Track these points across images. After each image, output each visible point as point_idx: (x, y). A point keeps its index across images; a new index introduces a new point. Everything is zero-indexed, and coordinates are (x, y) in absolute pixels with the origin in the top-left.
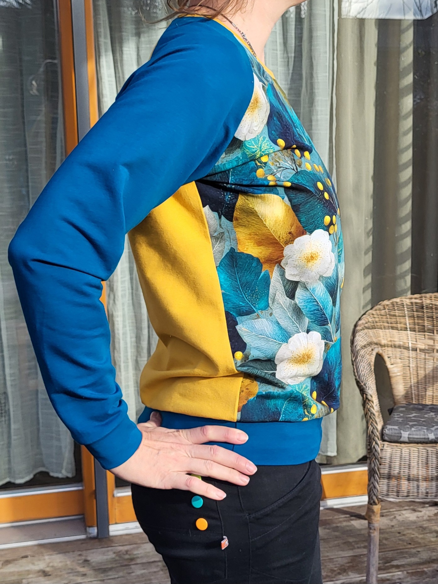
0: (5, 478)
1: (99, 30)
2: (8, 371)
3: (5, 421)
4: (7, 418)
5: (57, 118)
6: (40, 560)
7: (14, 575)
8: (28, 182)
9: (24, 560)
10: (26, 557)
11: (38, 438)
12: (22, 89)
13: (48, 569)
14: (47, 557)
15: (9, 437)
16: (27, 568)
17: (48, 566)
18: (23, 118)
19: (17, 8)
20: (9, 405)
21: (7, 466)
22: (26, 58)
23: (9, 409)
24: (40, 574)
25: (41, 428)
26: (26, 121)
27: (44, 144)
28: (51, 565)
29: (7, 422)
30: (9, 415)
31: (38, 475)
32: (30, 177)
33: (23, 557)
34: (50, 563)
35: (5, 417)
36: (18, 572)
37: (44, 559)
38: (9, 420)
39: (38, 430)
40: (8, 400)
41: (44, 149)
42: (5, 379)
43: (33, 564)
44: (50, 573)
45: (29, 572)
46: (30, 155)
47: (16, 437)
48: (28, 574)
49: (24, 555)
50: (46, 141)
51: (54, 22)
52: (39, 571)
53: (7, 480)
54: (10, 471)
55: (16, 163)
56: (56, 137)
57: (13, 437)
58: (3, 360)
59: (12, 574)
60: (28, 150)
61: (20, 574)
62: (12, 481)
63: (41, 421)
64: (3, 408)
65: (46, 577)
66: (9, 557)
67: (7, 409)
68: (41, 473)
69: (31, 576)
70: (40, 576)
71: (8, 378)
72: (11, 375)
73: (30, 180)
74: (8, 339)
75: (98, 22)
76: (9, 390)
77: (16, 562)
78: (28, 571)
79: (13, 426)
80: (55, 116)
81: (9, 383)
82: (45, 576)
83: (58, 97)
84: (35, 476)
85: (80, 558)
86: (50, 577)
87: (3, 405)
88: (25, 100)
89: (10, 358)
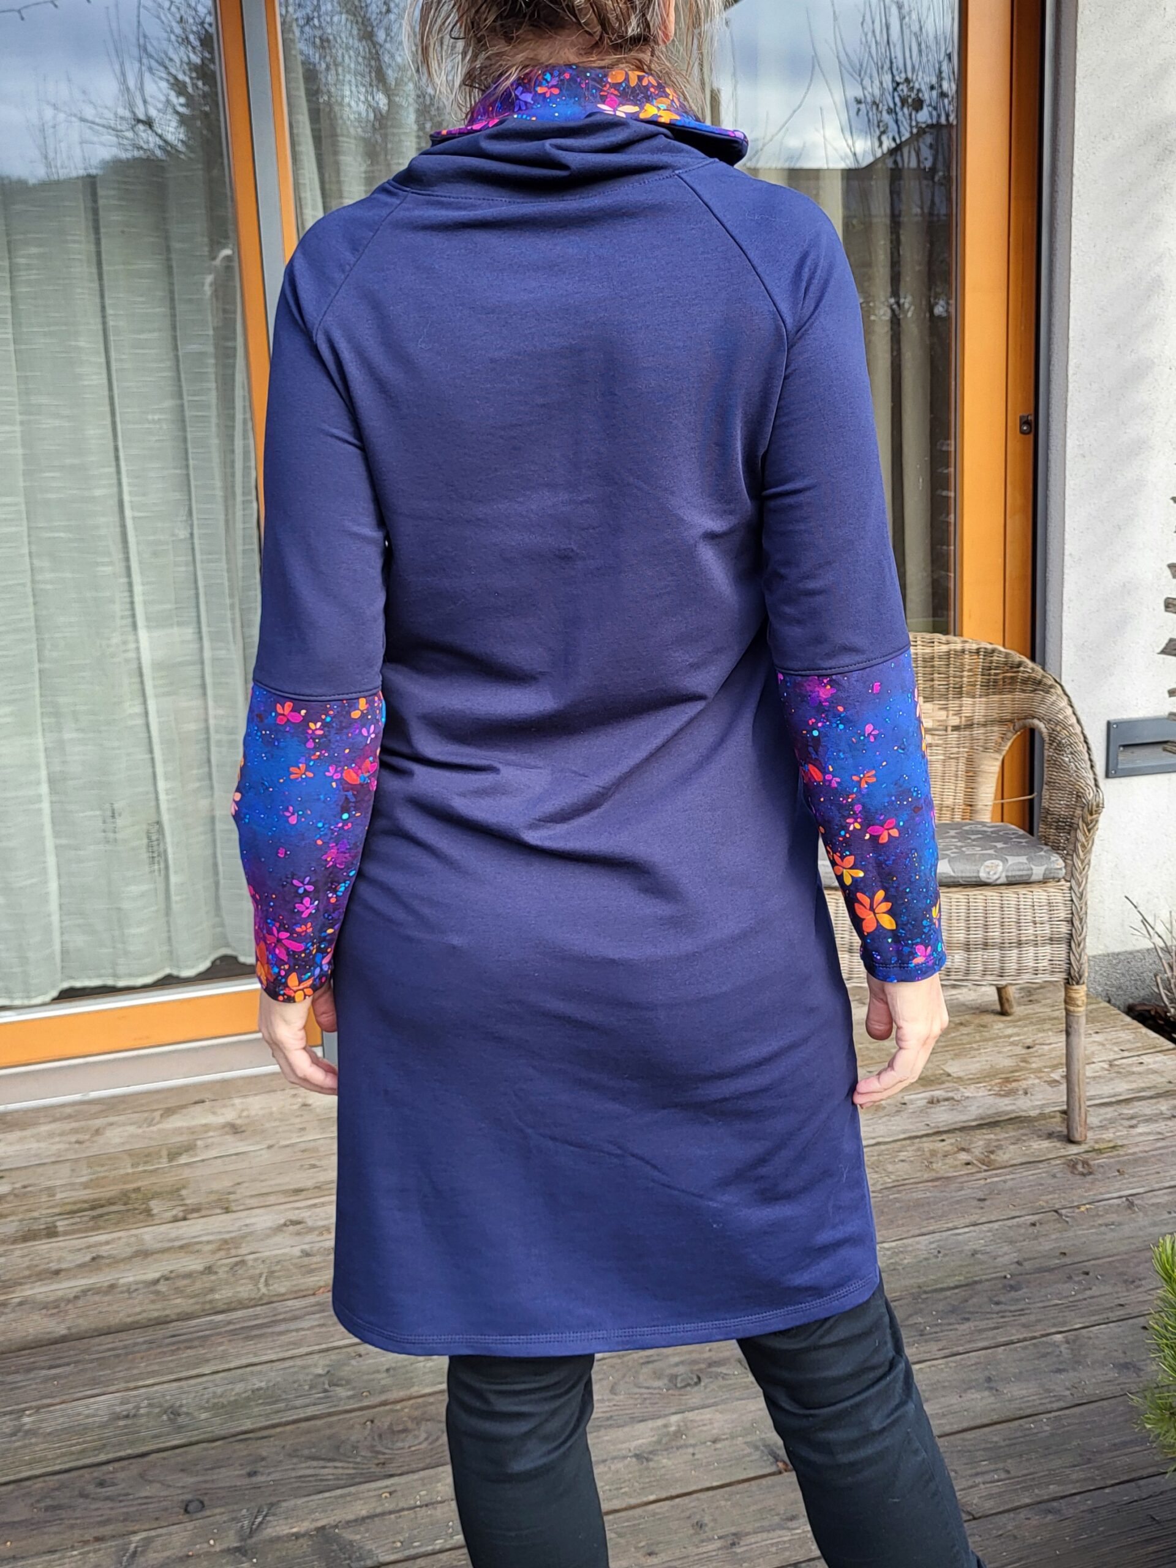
0: (163, 968)
1: (303, 195)
2: (162, 785)
3: (160, 870)
4: (162, 866)
5: (235, 349)
6: (225, 1106)
7: (182, 1134)
8: (187, 459)
9: (198, 1107)
10: (203, 1102)
11: (217, 898)
12: (172, 300)
13: (239, 1122)
14: (237, 1101)
15: (168, 898)
16: (204, 1122)
17: (240, 1117)
18: (176, 348)
19: (162, 161)
20: (165, 843)
21: (165, 948)
22: (176, 245)
23: (165, 851)
24: (227, 1129)
25: (222, 882)
26: (180, 353)
27: (214, 394)
28: (245, 1114)
29: (163, 872)
30: (166, 861)
31: (218, 962)
32: (190, 450)
33: (196, 1103)
34: (243, 1110)
35: (159, 863)
36: (189, 1128)
37: (233, 1105)
38: (167, 868)
39: (217, 884)
40: (163, 835)
41: (214, 401)
42: (157, 799)
43: (214, 1113)
44: (243, 1128)
45: (207, 1128)
46: (188, 413)
47: (178, 898)
48: (206, 1132)
49: (197, 1099)
50: (217, 388)
51: (224, 183)
52: (224, 1126)
53: (167, 971)
54: (171, 956)
55: (165, 427)
56: (233, 380)
57: (174, 898)
58: (153, 767)
59: (179, 1131)
60: (186, 404)
61: (192, 1130)
62: (175, 973)
63: (221, 868)
64: (155, 848)
65: (238, 1136)
66: (172, 1103)
67: (161, 849)
68: (224, 958)
69: (211, 1134)
70: (227, 1133)
71: (162, 797)
72: (168, 792)
73: (190, 456)
74: (160, 731)
75: (301, 181)
76: (166, 818)
77: (184, 1111)
78: (205, 1125)
79: (173, 879)
80: (230, 344)
81: (164, 806)
82: (235, 1133)
83: (235, 312)
84: (213, 963)
85: (294, 1100)
86: (244, 1135)
87: (155, 843)
88: (178, 318)
89: (165, 762)
